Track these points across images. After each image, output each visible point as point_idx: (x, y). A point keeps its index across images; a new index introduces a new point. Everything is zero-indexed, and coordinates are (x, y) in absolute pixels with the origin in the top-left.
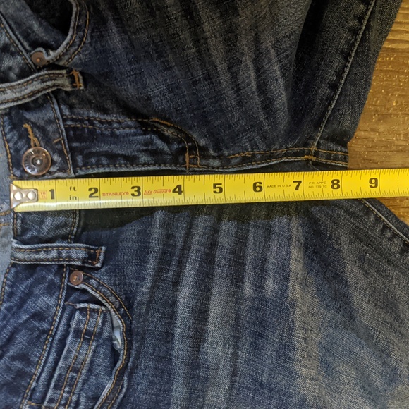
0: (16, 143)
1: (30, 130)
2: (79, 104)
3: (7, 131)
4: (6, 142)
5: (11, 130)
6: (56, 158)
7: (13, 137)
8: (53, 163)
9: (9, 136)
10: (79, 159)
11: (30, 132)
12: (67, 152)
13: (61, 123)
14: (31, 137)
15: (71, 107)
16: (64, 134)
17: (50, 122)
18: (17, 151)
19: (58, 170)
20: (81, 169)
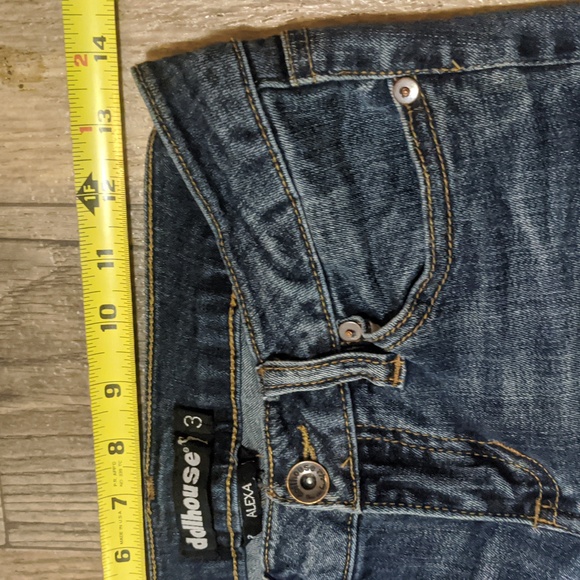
0: (283, 452)
1: (305, 434)
2: (385, 408)
3: (273, 433)
4: (270, 448)
5: (279, 434)
6: (338, 482)
7: (280, 444)
8: (333, 489)
9: (275, 441)
10: (371, 489)
11: (306, 439)
12: (355, 476)
13: (353, 435)
14: (306, 444)
15: (371, 411)
16: (355, 451)
17: (337, 431)
18: (284, 461)
19: (338, 500)
20: (371, 505)
